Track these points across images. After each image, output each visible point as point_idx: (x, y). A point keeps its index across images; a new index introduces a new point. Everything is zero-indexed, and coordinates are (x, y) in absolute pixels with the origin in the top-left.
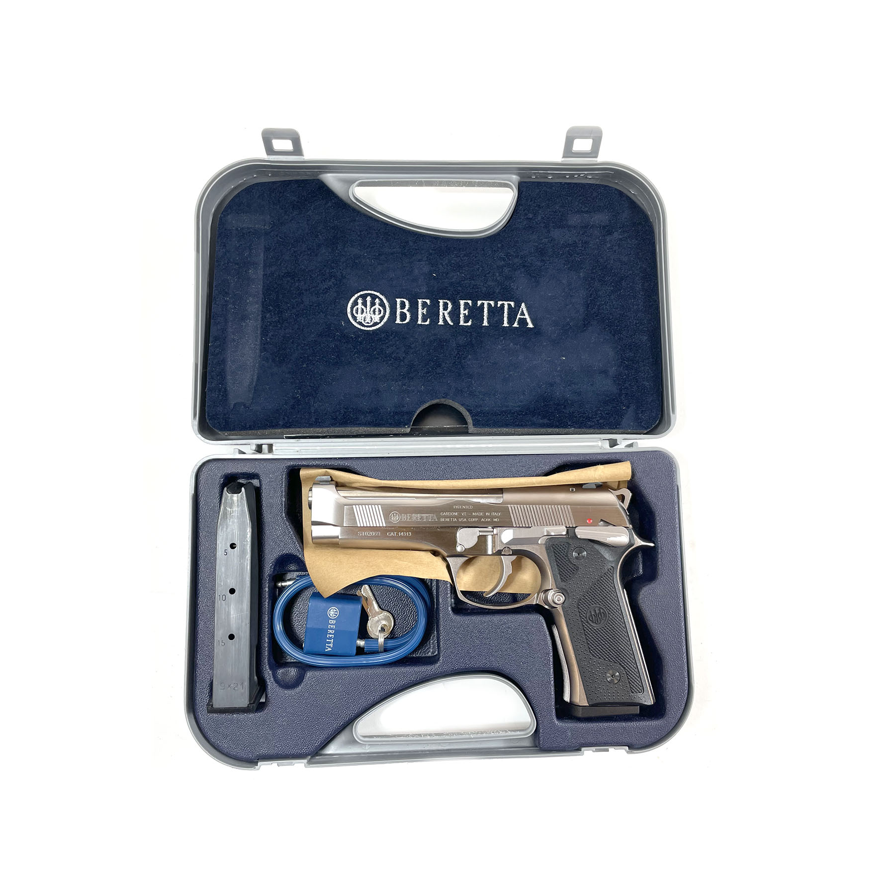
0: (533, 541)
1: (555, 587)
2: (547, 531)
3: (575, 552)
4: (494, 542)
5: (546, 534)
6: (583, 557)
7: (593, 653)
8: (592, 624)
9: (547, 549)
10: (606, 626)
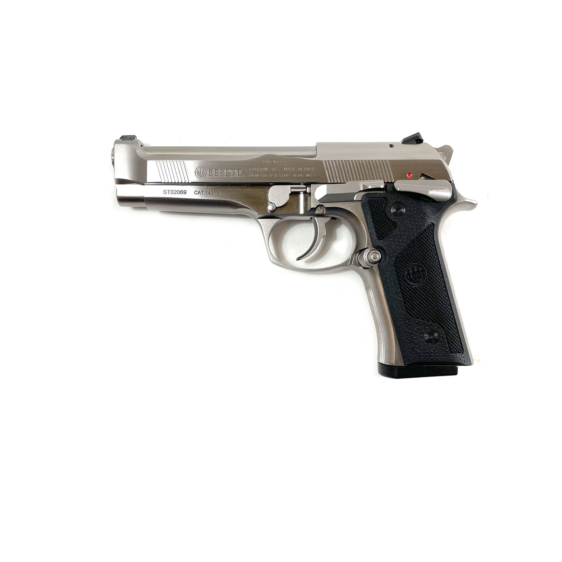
0: (348, 198)
1: (371, 245)
2: (364, 186)
3: (394, 208)
4: (306, 200)
5: (362, 190)
6: (402, 213)
7: (411, 313)
8: (410, 283)
9: (363, 206)
10: (425, 284)
